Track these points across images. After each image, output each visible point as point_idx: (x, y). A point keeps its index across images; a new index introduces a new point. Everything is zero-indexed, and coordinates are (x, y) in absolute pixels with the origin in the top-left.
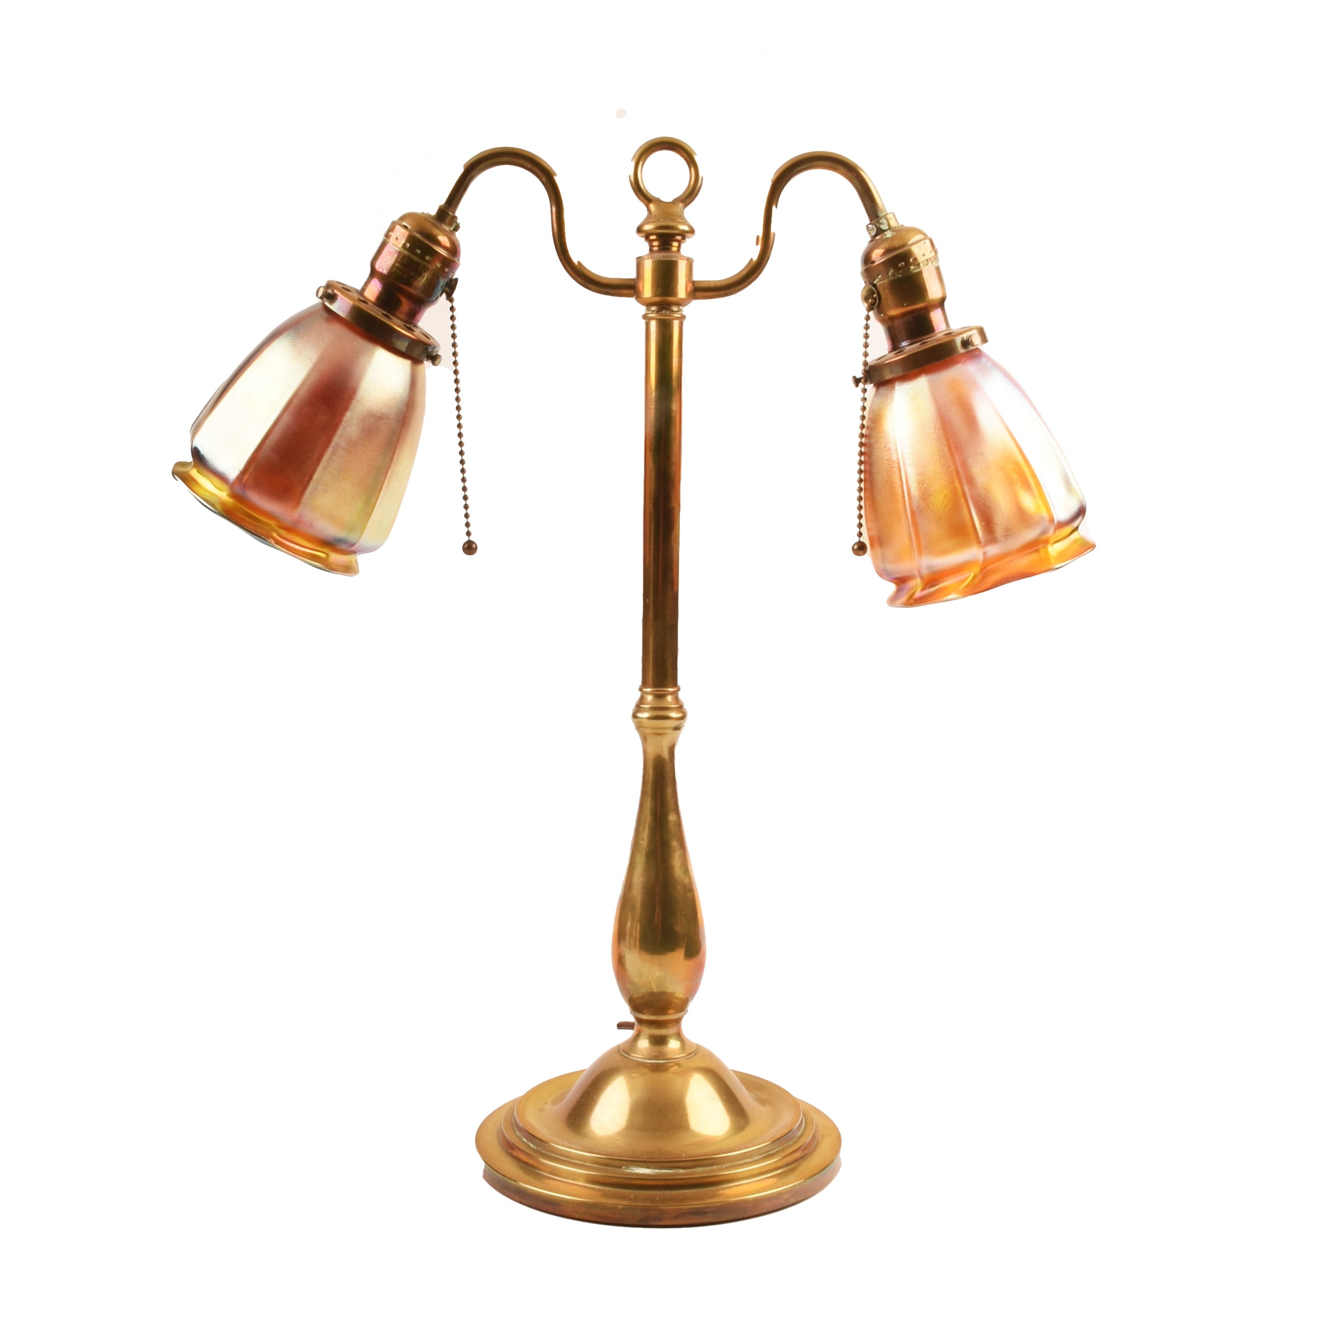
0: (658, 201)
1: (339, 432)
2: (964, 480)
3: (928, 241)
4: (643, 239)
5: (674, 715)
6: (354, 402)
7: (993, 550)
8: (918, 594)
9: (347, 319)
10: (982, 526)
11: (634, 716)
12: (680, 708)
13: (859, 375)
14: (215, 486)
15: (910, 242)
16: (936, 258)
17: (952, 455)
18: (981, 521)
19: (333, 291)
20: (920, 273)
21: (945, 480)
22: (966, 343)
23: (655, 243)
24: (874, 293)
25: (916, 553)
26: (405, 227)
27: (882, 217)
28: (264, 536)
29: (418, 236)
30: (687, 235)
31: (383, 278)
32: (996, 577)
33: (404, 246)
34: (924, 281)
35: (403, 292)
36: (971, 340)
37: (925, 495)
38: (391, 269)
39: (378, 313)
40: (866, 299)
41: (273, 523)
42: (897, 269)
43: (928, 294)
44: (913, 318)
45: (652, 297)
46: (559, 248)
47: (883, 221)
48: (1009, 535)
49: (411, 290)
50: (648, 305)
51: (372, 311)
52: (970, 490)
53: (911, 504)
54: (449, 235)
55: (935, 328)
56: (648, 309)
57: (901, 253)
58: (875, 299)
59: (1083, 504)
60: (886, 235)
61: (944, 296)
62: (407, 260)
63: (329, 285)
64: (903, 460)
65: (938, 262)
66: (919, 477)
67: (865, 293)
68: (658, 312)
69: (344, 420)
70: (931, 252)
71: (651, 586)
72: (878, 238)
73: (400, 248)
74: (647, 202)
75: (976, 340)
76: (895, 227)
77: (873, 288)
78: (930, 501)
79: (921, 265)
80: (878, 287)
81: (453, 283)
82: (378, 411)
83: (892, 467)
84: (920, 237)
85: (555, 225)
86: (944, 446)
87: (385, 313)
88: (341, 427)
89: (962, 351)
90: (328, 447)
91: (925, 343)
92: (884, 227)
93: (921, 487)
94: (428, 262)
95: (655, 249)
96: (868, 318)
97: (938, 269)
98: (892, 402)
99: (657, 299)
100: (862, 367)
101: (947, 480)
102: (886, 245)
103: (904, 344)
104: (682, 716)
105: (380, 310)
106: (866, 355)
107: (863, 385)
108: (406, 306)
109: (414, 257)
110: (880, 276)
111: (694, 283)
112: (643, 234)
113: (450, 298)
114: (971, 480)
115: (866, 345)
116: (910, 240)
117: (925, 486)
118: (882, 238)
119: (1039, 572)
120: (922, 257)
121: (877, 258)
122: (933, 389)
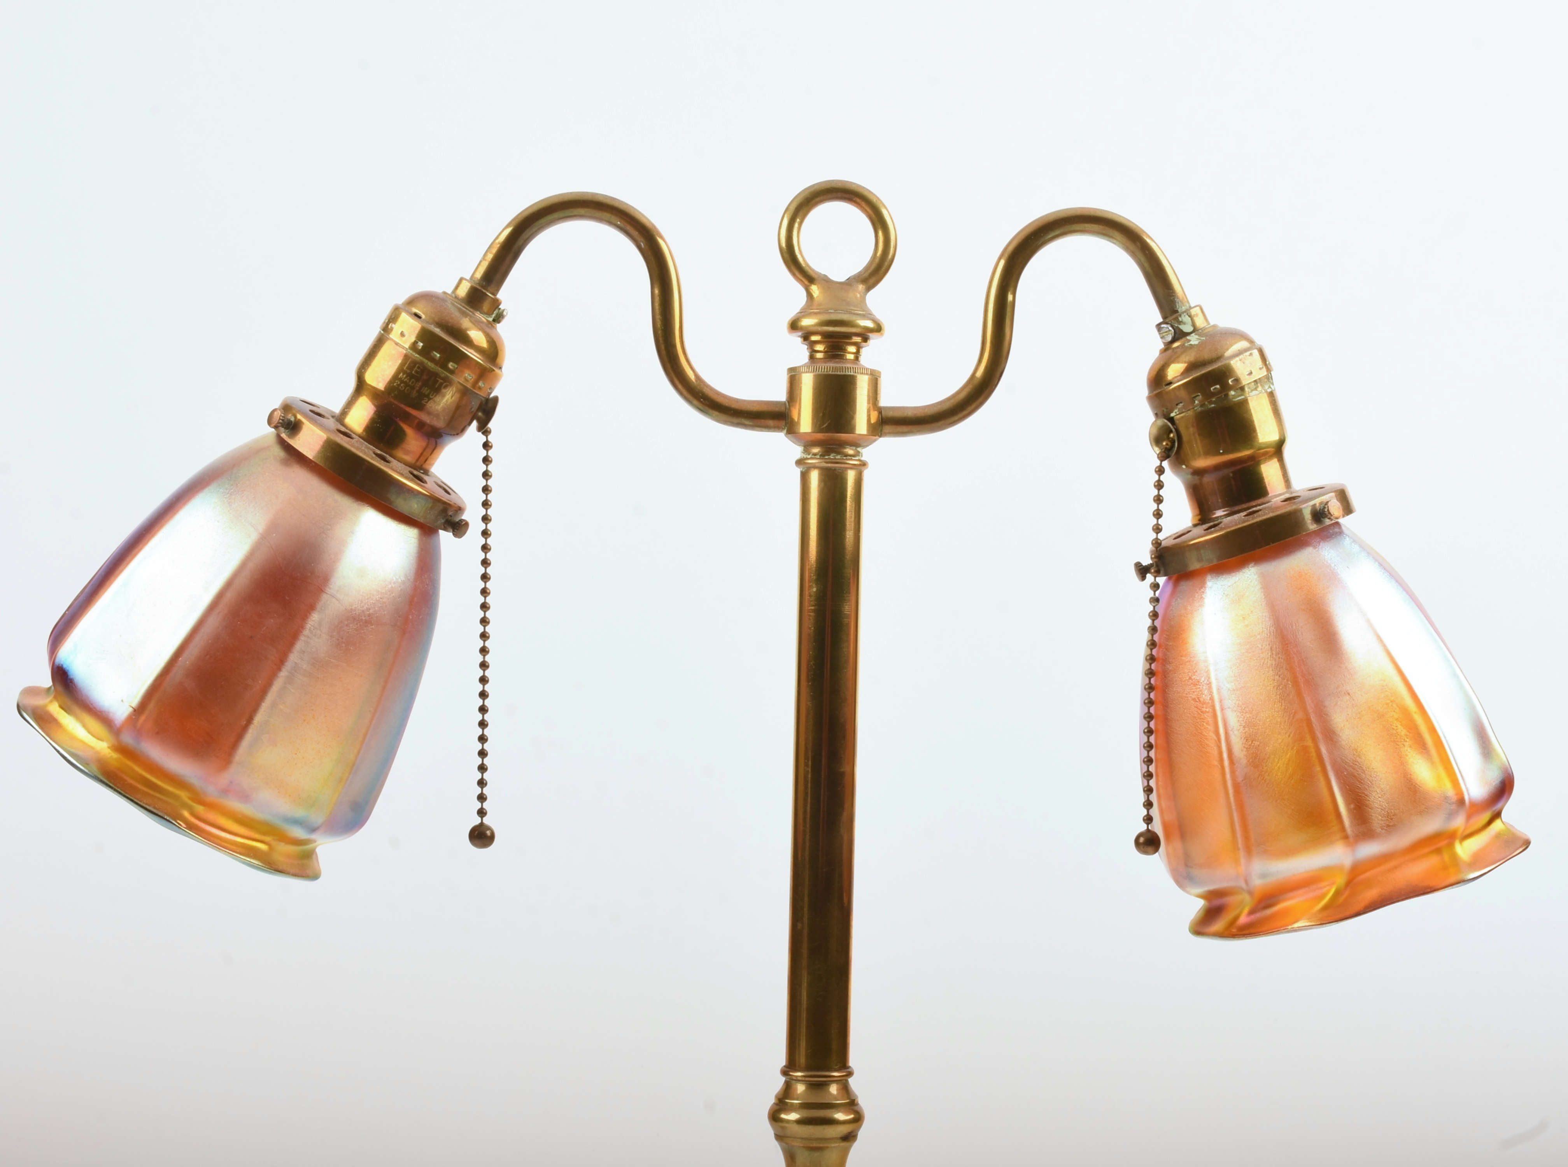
0: (826, 281)
1: (299, 645)
2: (1319, 735)
3: (1255, 352)
4: (800, 340)
5: (840, 1116)
6: (324, 597)
7: (1369, 850)
8: (1243, 919)
9: (317, 462)
10: (1349, 810)
11: (774, 1117)
12: (852, 1104)
13: (1147, 561)
14: (89, 732)
15: (1228, 353)
16: (1269, 378)
17: (1299, 694)
18: (1347, 803)
19: (295, 417)
20: (1245, 402)
21: (1289, 736)
22: (1319, 515)
23: (820, 347)
24: (1171, 431)
25: (1242, 854)
26: (417, 316)
27: (1183, 313)
28: (168, 815)
29: (437, 331)
30: (871, 335)
31: (376, 395)
32: (1372, 894)
33: (414, 346)
34: (1251, 415)
35: (407, 417)
36: (1328, 510)
37: (1257, 760)
38: (391, 381)
39: (367, 453)
40: (1157, 440)
41: (183, 795)
42: (1208, 395)
43: (1257, 435)
44: (1232, 472)
45: (813, 432)
46: (664, 352)
47: (1185, 318)
48: (1394, 826)
49: (423, 417)
50: (808, 445)
51: (357, 449)
52: (1330, 752)
53: (1233, 772)
54: (488, 330)
55: (1269, 489)
56: (806, 450)
57: (1213, 370)
58: (1173, 442)
59: (1509, 774)
60: (1189, 341)
61: (1282, 438)
62: (418, 368)
63: (287, 408)
64: (1221, 701)
65: (1273, 384)
66: (1247, 729)
67: (1155, 431)
68: (822, 455)
69: (308, 626)
70: (1260, 369)
71: (806, 899)
72: (1176, 345)
73: (406, 350)
74: (806, 282)
75: (1335, 507)
76: (1203, 329)
77: (1169, 424)
78: (1265, 768)
79: (1246, 389)
80: (1177, 422)
81: (490, 405)
82: (363, 611)
83: (1202, 712)
84: (1243, 344)
85: (658, 317)
86: (1288, 680)
87: (379, 452)
88: (302, 638)
89: (1312, 527)
90: (279, 669)
91: (1254, 512)
92: (1187, 328)
93: (1250, 745)
94: (452, 372)
95: (819, 356)
96: (1160, 471)
97: (1271, 395)
98: (1201, 606)
99: (820, 436)
100: (1149, 547)
101: (1292, 735)
102: (1191, 357)
103: (1220, 513)
104: (853, 1118)
105: (371, 447)
106: (1158, 529)
107: (1153, 578)
108: (413, 442)
109: (430, 365)
110: (1181, 405)
111: (880, 410)
112: (800, 334)
113: (483, 428)
114: (1331, 736)
115: (1158, 514)
116: (1227, 349)
117: (1257, 743)
118: (1183, 346)
119: (1443, 885)
120: (1247, 377)
121: (1176, 377)
122: (1267, 586)
